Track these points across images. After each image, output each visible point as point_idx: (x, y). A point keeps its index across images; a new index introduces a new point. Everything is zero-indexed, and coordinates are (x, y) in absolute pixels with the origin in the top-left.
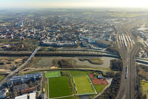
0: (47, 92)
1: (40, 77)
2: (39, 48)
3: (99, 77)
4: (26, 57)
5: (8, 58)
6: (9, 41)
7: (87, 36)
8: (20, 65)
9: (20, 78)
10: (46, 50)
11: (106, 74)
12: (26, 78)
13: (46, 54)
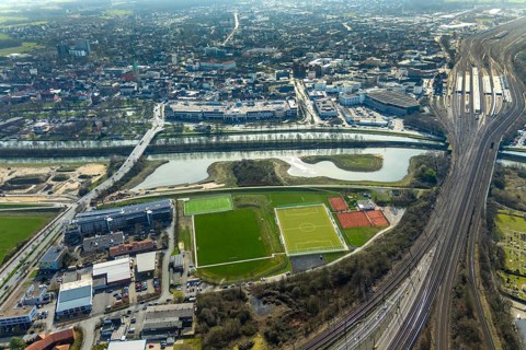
0: (189, 253)
3: (362, 207)
4: (115, 157)
7: (338, 79)
9: (104, 216)
12: (121, 216)
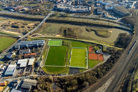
0: (44, 59)
1: (42, 44)
2: (52, 12)
3: (97, 52)
4: (37, 22)
5: (24, 21)
6: (29, 3)
8: (31, 30)
9: (26, 44)
10: (58, 15)
11: (106, 50)
12: (30, 44)
13: (57, 20)
